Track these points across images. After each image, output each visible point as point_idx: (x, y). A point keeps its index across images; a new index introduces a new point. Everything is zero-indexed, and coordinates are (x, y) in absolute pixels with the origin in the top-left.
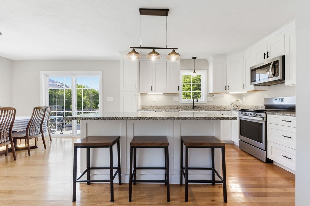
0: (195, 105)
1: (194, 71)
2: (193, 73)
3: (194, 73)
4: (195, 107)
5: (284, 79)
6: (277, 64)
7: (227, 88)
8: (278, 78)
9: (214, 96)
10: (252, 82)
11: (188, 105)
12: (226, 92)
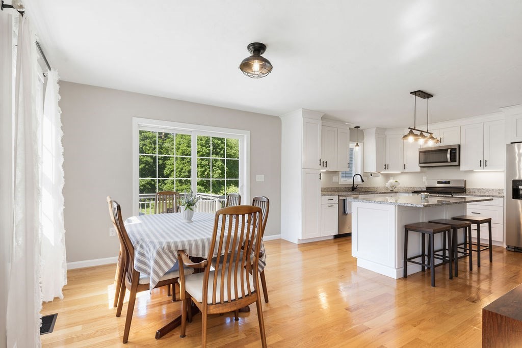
0: (355, 186)
1: (357, 144)
3: (357, 147)
4: (356, 188)
5: (459, 165)
6: (454, 151)
7: (386, 167)
8: (457, 163)
9: (371, 175)
10: (420, 163)
11: (348, 186)
12: (385, 171)
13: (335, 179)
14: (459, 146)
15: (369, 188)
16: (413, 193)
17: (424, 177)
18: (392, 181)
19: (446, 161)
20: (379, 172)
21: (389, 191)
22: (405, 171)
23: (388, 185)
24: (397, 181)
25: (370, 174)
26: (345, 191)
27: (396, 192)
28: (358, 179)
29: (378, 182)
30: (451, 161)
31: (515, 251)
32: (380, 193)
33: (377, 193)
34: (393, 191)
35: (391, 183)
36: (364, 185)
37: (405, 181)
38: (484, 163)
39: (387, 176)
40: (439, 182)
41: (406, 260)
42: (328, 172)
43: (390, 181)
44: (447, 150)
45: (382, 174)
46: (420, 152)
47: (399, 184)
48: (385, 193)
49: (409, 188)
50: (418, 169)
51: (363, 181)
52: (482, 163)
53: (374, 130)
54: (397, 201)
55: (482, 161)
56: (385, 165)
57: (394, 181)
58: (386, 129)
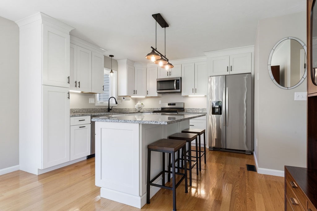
0: (110, 108)
1: (112, 71)
2: (110, 72)
3: (112, 73)
4: (111, 110)
5: (181, 92)
6: (178, 82)
7: (135, 92)
8: (179, 90)
9: (124, 99)
10: (157, 90)
11: (104, 108)
12: (134, 96)
13: (91, 101)
14: (181, 78)
15: (122, 109)
16: (153, 112)
17: (160, 101)
18: (139, 103)
19: (173, 88)
20: (130, 97)
21: (137, 111)
22: (148, 96)
23: (136, 106)
24: (142, 104)
25: (123, 97)
26: (102, 112)
27: (142, 112)
28: (113, 102)
29: (129, 104)
30: (177, 89)
31: (213, 150)
32: (130, 113)
33: (128, 113)
34: (139, 112)
35: (139, 106)
36: (118, 107)
37: (148, 104)
38: (195, 91)
39: (136, 100)
40: (169, 104)
41: (149, 183)
42: (83, 93)
43: (137, 104)
44: (174, 81)
45: (131, 98)
46: (158, 82)
47: (144, 106)
48: (134, 113)
49: (150, 109)
50: (156, 95)
51: (117, 103)
52: (194, 90)
53: (126, 60)
54: (142, 119)
55: (194, 89)
56: (134, 91)
57: (141, 104)
58: (134, 62)
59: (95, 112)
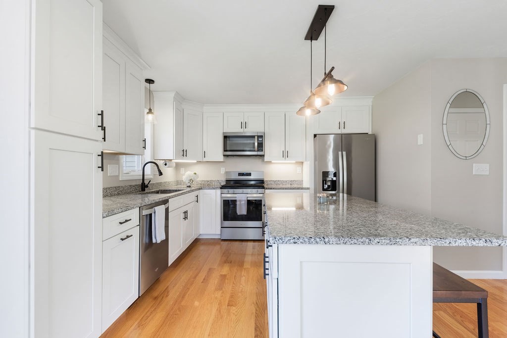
0: (146, 182)
1: (150, 110)
2: (148, 113)
3: (150, 115)
4: (147, 186)
5: (263, 155)
6: (261, 139)
7: (184, 153)
9: (166, 164)
10: (224, 151)
11: (134, 184)
12: (183, 159)
13: (112, 170)
14: (264, 133)
15: (160, 184)
16: (221, 188)
17: (222, 169)
18: (189, 172)
19: (253, 149)
22: (205, 160)
23: (184, 178)
24: (195, 174)
26: (131, 193)
30: (258, 150)
35: (189, 176)
36: (154, 180)
43: (187, 174)
44: (254, 137)
46: (225, 137)
50: (221, 158)
51: (161, 174)
53: (172, 95)
55: (284, 152)
56: (183, 151)
57: (193, 173)
58: (184, 99)
59: (120, 193)
